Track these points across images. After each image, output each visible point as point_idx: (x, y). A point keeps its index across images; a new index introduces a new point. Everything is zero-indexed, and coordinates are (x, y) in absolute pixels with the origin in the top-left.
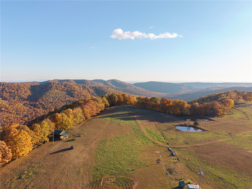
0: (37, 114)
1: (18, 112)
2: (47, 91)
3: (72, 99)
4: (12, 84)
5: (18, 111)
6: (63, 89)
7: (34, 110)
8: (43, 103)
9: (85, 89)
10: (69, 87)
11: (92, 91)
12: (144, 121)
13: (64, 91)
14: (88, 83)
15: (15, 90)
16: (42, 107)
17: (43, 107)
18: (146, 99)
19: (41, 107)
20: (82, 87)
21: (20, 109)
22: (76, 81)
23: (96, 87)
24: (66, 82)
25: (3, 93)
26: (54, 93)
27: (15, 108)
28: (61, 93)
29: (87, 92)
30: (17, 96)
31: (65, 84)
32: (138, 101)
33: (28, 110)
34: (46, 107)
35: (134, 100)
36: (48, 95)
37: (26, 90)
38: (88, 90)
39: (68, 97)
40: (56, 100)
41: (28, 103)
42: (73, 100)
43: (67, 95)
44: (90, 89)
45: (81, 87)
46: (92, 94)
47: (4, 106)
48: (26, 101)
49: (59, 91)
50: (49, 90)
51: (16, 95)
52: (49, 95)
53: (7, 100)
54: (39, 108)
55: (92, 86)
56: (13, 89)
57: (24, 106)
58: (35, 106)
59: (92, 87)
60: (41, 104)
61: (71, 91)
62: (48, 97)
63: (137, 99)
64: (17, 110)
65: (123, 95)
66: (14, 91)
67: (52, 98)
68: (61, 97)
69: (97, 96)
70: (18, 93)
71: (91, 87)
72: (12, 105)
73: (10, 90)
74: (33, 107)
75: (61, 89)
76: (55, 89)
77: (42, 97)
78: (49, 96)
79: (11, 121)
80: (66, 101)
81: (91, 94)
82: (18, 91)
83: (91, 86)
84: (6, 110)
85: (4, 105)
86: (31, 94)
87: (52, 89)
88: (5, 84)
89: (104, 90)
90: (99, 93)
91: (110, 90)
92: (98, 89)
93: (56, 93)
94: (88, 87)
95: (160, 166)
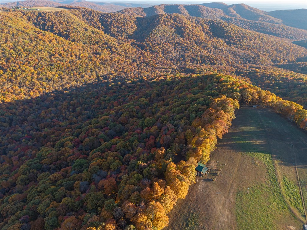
0: (145, 59)
2: (154, 26)
3: (182, 40)
6: (172, 24)
7: (142, 54)
8: (151, 44)
9: (198, 25)
10: (179, 22)
13: (173, 27)
15: (122, 25)
17: (150, 50)
21: (129, 51)
24: (176, 14)
26: (162, 30)
27: (124, 49)
28: (170, 30)
29: (201, 30)
30: (124, 31)
31: (175, 17)
34: (153, 49)
36: (155, 33)
37: (132, 24)
39: (177, 36)
40: (164, 41)
41: (136, 43)
42: (183, 42)
43: (176, 34)
45: (194, 22)
47: (114, 46)
48: (133, 40)
49: (167, 26)
50: (157, 25)
53: (115, 37)
54: (146, 50)
56: (120, 23)
57: (132, 47)
58: (142, 47)
60: (148, 45)
61: (181, 27)
62: (155, 35)
64: (126, 52)
66: (120, 26)
67: (159, 38)
68: (169, 36)
70: (125, 28)
71: (206, 22)
72: (121, 45)
73: (117, 24)
74: (140, 49)
75: (169, 25)
77: (149, 35)
80: (175, 42)
82: (124, 25)
83: (207, 20)
84: (116, 51)
85: (113, 44)
86: (137, 30)
87: (160, 25)
88: (112, 16)
89: (223, 28)
90: (216, 32)
91: (232, 28)
92: (216, 25)
93: (164, 31)
94: (203, 22)
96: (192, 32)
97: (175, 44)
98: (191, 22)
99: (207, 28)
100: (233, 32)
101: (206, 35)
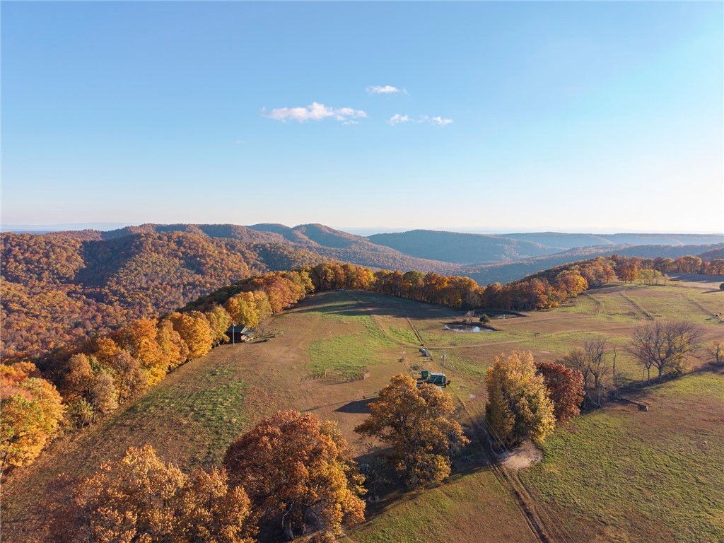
0: (108, 319)
1: (57, 315)
2: (129, 255)
3: (201, 279)
4: (30, 239)
5: (57, 313)
6: (174, 250)
7: (99, 310)
8: (122, 290)
9: (233, 252)
10: (189, 247)
11: (252, 256)
12: (388, 316)
13: (176, 257)
14: (239, 234)
15: (42, 255)
16: (118, 300)
17: (121, 302)
18: (395, 276)
19: (116, 301)
20: (226, 245)
21: (60, 307)
22: (205, 228)
23: (264, 246)
24: (181, 233)
25: (7, 264)
27: (48, 304)
28: (169, 262)
29: (240, 261)
30: (46, 270)
31: (179, 237)
32: (377, 281)
33: (81, 308)
34: (130, 300)
35: (370, 279)
36: (132, 268)
37: (70, 254)
38: (242, 253)
39: (189, 273)
40: (156, 283)
41: (81, 291)
42: (203, 281)
43: (185, 270)
44: (247, 251)
45: (224, 246)
47: (16, 298)
48: (74, 285)
49: (161, 256)
50: (134, 254)
51: (45, 267)
52: (136, 269)
53: (19, 283)
54: (111, 303)
55: (254, 243)
56: (34, 252)
57: (70, 299)
58: (100, 298)
59: (252, 246)
60: (115, 293)
61: (195, 256)
62: (133, 273)
63: (375, 275)
64: (52, 310)
65: (345, 267)
66: (37, 257)
67: (144, 277)
68: (169, 272)
69: (268, 270)
70: (50, 263)
71: (249, 246)
72: (38, 297)
73: (26, 255)
74: (94, 301)
75: (167, 252)
76: (152, 251)
77: (118, 273)
78: (136, 272)
79: (41, 336)
80: (183, 283)
81: (250, 266)
82: (48, 257)
83: (250, 243)
84: (22, 309)
85: (14, 295)
86: (84, 267)
87: (144, 253)
88: (11, 239)
89: (286, 255)
90: (273, 264)
91: (303, 255)
92: (270, 251)
93: (154, 263)
94: (242, 246)
95: (402, 364)
96: (221, 264)
97: (185, 286)
98: (218, 246)
99: (254, 257)
101: (254, 268)
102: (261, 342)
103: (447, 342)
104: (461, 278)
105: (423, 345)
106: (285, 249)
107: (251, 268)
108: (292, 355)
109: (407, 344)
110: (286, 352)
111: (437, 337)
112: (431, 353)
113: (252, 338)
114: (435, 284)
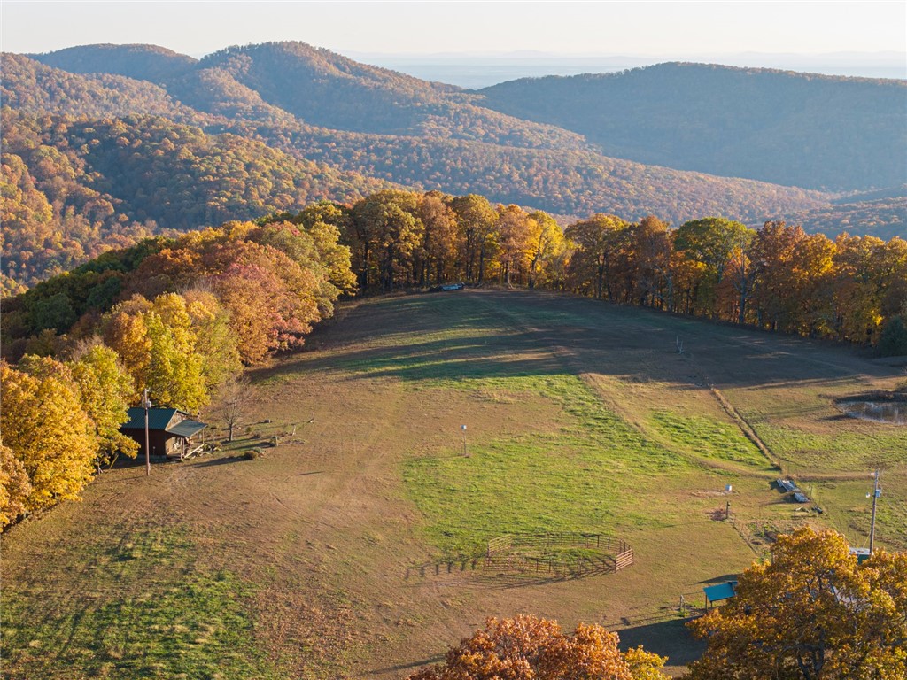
11: (65, 165)
23: (108, 127)
29: (22, 186)
38: (28, 155)
44: (45, 149)
46: (75, 201)
55: (71, 119)
59: (63, 128)
69: (124, 217)
71: (52, 131)
81: (59, 204)
83: (58, 120)
89: (188, 162)
90: (140, 195)
91: (248, 159)
92: (129, 149)
94: (29, 130)
95: (726, 525)
99: (70, 170)
100: (263, 183)
101: (71, 210)
102: (232, 459)
103: (853, 459)
104: (882, 243)
105: (778, 468)
106: (182, 141)
107: (63, 213)
108: (354, 501)
109: (727, 464)
110: (334, 491)
111: (820, 442)
112: (813, 491)
113: (199, 449)
114: (792, 264)
